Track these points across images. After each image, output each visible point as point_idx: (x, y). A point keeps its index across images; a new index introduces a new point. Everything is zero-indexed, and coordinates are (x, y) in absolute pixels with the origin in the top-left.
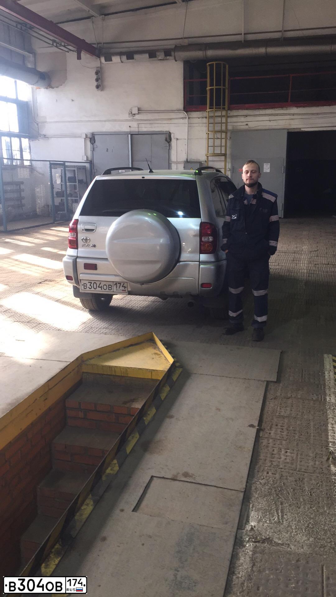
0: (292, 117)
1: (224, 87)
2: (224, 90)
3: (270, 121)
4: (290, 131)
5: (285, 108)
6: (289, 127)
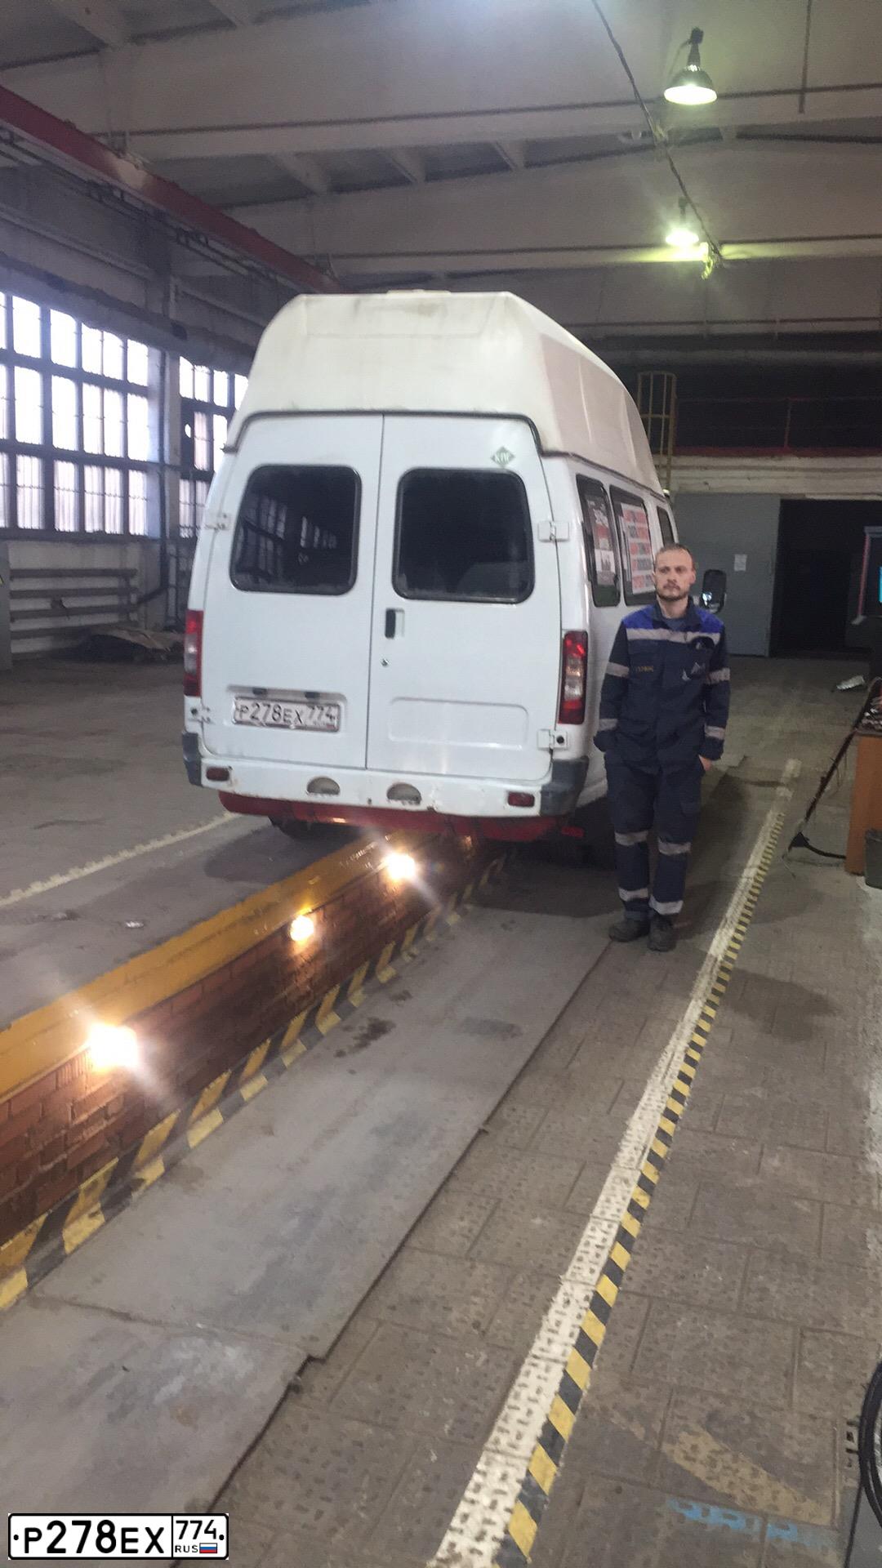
0: (790, 474)
1: (667, 416)
2: (667, 421)
3: (749, 479)
4: (786, 498)
5: (777, 458)
6: (783, 491)
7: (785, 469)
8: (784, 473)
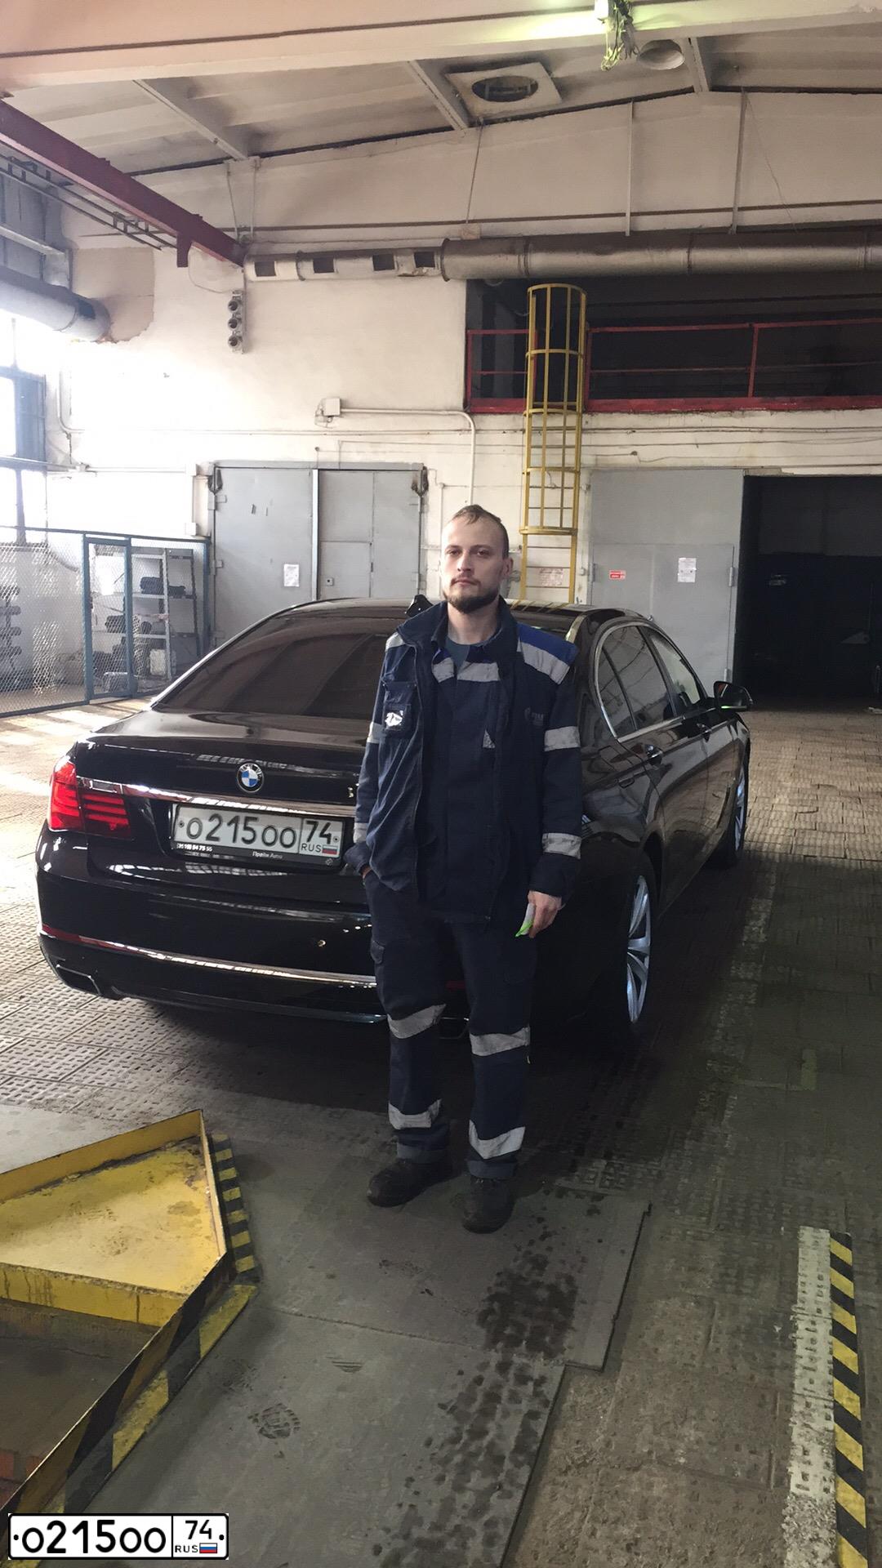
0: (757, 436)
1: (573, 352)
3: (697, 444)
4: (752, 473)
5: (738, 413)
6: (749, 464)
7: (750, 429)
8: (746, 436)
